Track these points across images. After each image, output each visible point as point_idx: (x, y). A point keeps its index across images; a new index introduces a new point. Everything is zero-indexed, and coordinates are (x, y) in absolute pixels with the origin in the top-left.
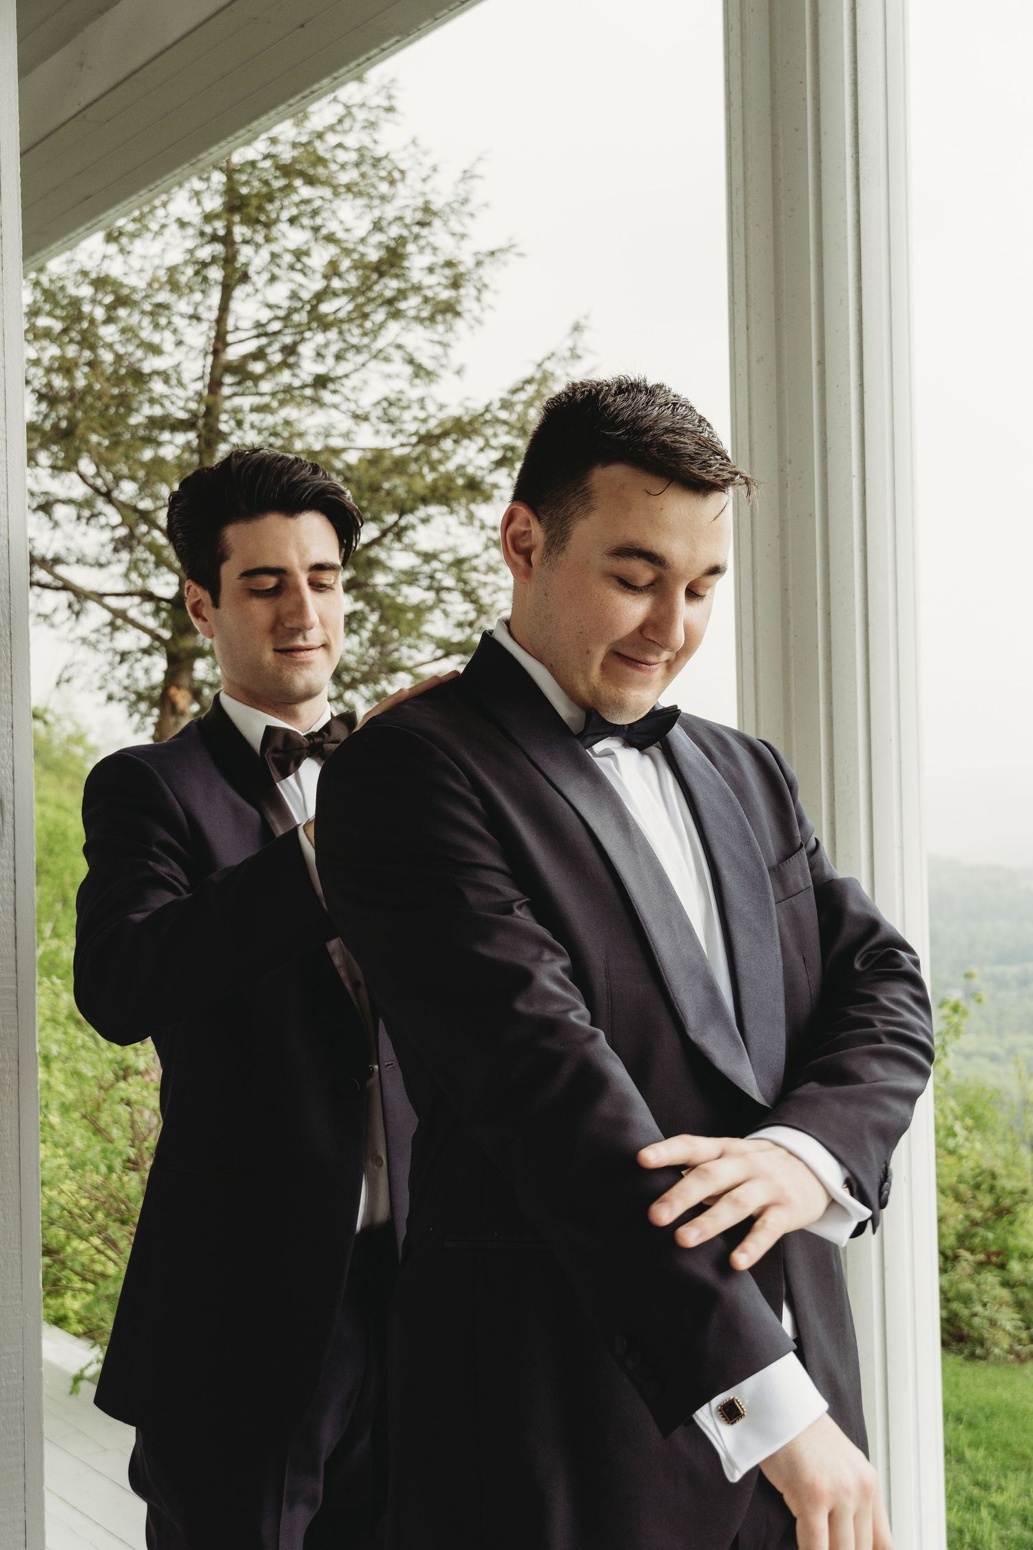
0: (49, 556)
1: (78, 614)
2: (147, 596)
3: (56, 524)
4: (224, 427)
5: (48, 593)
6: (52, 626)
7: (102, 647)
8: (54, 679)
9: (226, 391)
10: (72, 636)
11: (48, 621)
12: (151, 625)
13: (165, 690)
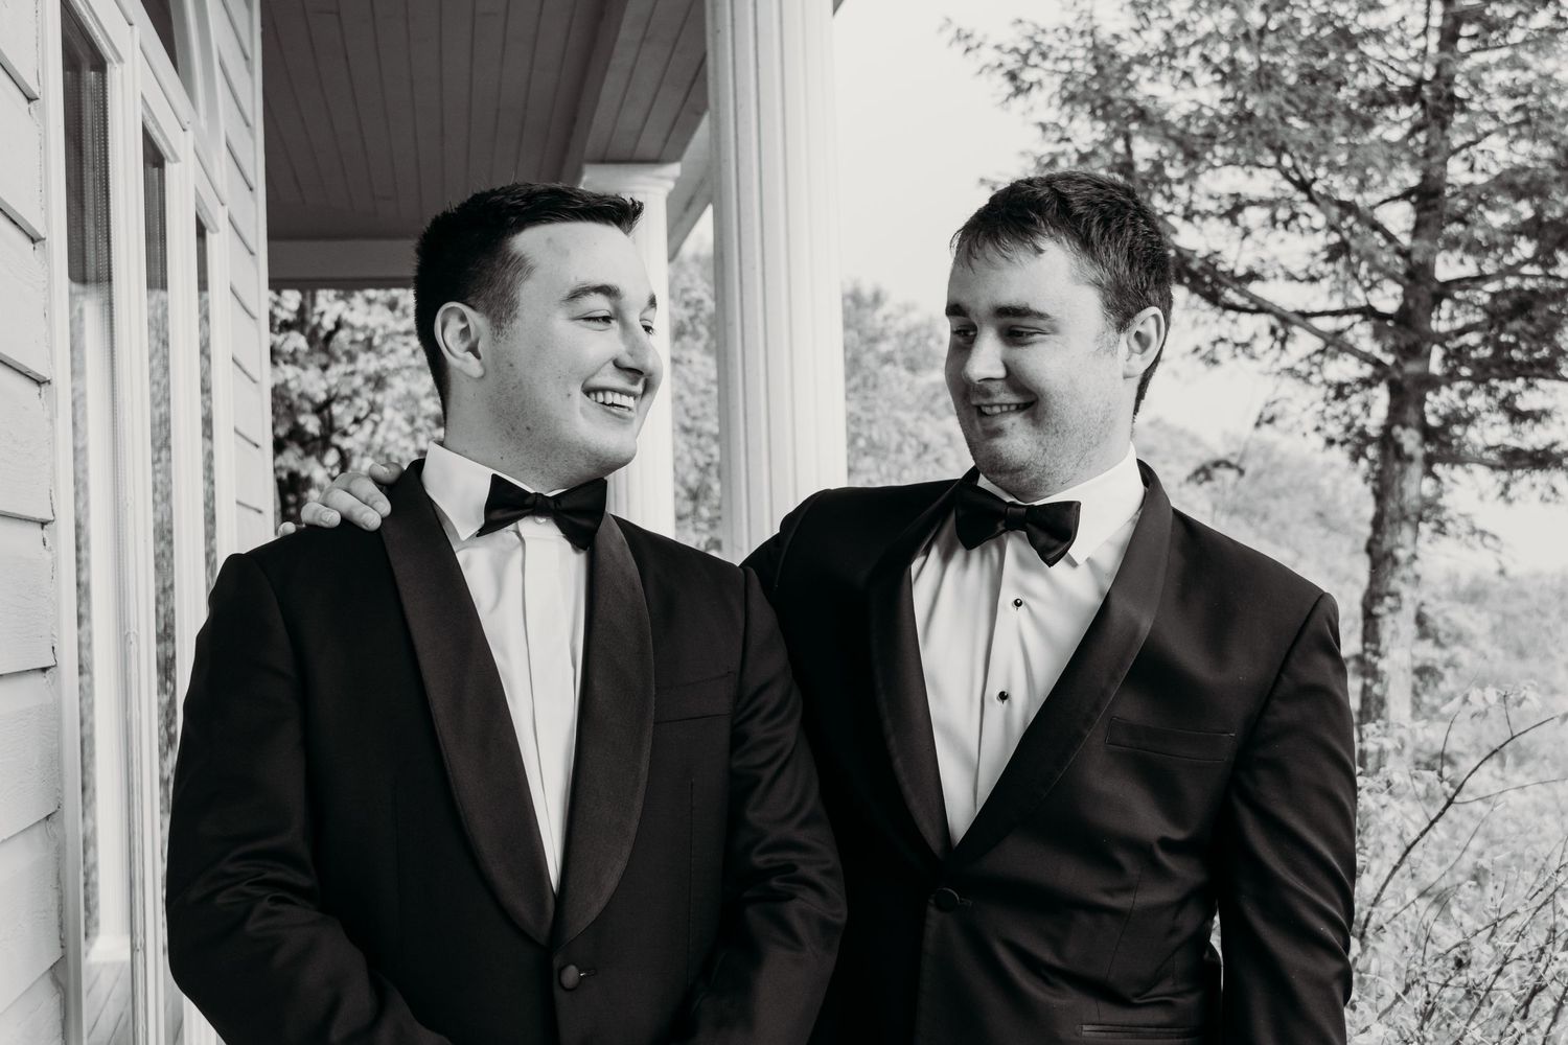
0: (1240, 271)
1: (1283, 341)
2: (1368, 312)
3: (1247, 233)
4: (1459, 92)
5: (1245, 318)
6: (1252, 357)
7: (1315, 379)
8: (1254, 419)
9: (1463, 45)
10: (1276, 368)
11: (1248, 350)
12: (1370, 350)
13: (1386, 429)
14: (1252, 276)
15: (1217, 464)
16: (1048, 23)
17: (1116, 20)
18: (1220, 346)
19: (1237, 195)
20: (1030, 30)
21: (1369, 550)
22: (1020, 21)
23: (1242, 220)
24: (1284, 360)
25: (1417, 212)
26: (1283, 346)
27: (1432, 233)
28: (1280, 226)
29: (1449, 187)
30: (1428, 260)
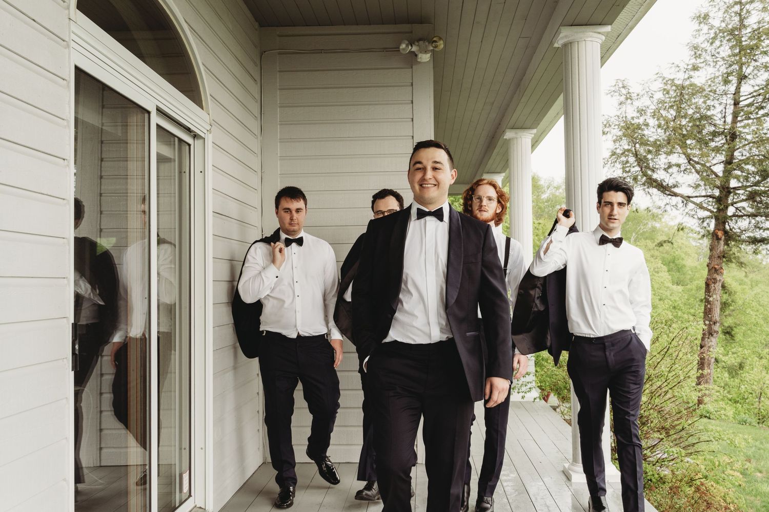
0: (670, 185)
3: (672, 174)
5: (673, 198)
6: (677, 209)
10: (684, 213)
11: (676, 207)
12: (710, 208)
13: (714, 231)
14: (675, 186)
15: (665, 242)
16: (612, 115)
17: (633, 113)
18: (667, 206)
19: (670, 163)
20: (607, 117)
21: (708, 266)
22: (604, 115)
23: (670, 171)
24: (686, 211)
25: (725, 168)
26: (686, 207)
27: (730, 173)
28: (682, 172)
29: (735, 159)
30: (728, 181)
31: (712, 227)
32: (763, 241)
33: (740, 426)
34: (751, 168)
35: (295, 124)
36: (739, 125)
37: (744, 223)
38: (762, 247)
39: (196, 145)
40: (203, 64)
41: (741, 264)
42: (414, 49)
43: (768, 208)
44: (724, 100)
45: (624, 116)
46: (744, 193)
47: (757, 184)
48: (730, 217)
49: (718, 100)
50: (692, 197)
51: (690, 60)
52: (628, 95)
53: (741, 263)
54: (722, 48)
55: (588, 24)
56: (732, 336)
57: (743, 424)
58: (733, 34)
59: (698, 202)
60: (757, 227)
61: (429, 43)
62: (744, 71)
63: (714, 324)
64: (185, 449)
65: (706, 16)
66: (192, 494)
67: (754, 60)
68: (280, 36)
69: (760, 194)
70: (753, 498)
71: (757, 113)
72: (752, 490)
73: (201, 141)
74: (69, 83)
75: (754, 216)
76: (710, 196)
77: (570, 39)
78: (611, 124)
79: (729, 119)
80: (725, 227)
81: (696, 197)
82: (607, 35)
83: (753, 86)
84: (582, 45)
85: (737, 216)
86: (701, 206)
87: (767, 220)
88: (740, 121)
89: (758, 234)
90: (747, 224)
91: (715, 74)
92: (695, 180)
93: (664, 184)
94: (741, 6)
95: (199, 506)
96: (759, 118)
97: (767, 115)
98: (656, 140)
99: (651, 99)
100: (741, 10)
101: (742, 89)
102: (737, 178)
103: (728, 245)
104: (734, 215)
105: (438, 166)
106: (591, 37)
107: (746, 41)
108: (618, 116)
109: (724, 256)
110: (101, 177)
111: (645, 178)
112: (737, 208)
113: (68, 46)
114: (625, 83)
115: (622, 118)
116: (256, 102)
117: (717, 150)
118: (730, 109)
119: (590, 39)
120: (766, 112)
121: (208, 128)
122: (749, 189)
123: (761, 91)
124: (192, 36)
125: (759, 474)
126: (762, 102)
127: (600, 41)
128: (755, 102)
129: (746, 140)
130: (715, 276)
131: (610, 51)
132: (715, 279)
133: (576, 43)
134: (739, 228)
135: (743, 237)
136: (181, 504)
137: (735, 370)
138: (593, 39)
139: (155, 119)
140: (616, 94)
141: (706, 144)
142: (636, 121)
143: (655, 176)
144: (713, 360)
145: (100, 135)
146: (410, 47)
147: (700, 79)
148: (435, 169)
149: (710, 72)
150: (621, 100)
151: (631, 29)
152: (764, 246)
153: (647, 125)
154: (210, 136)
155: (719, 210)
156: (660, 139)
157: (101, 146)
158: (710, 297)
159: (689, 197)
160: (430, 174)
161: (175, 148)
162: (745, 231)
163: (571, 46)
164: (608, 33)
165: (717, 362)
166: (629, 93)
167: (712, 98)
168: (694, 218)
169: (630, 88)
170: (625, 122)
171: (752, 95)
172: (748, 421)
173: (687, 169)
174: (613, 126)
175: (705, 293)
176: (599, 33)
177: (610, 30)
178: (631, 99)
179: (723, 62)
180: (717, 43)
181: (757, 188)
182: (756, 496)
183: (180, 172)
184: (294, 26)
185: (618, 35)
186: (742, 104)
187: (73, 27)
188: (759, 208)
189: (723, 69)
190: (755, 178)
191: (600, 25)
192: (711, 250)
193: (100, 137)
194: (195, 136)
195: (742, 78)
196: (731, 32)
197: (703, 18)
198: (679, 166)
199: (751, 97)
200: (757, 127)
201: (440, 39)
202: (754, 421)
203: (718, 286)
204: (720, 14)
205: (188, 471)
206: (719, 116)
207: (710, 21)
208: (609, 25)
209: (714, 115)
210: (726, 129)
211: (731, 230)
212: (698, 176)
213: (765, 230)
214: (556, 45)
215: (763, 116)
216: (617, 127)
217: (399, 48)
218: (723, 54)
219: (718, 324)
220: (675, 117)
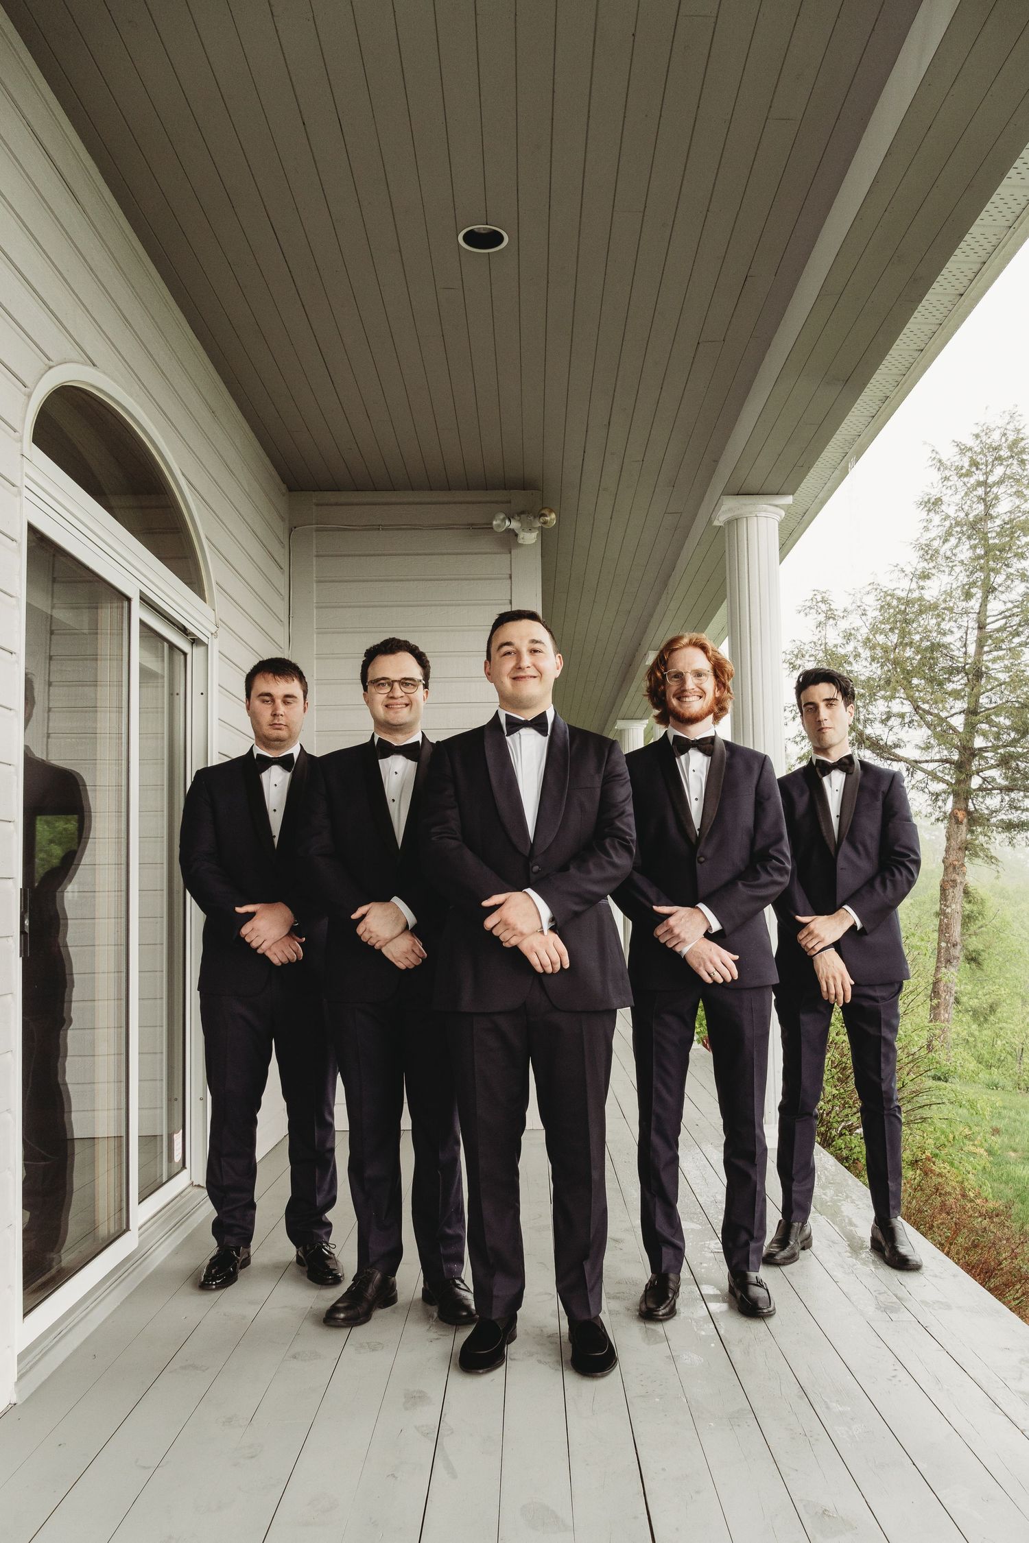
12: (947, 778)
13: (952, 811)
14: (896, 746)
16: (806, 640)
19: (889, 712)
20: (799, 643)
21: (943, 862)
22: (794, 641)
23: (890, 723)
24: (913, 782)
25: (966, 720)
26: (912, 776)
27: (973, 728)
28: (907, 725)
29: (981, 708)
30: (971, 740)
31: (949, 806)
32: (1021, 826)
33: (989, 1091)
34: (1004, 721)
35: (338, 633)
36: (985, 657)
37: (994, 801)
38: (1021, 837)
39: (196, 654)
40: (207, 537)
41: (991, 859)
42: (514, 525)
43: (1027, 779)
44: (964, 621)
45: (824, 642)
46: (994, 756)
47: (1014, 743)
48: (975, 790)
49: (956, 621)
50: (920, 762)
51: (919, 562)
52: (829, 613)
53: (992, 857)
54: (960, 548)
55: (760, 492)
56: (979, 964)
57: (993, 1089)
58: (975, 527)
59: (929, 769)
60: (1013, 807)
61: (535, 517)
62: (992, 580)
63: (954, 946)
64: (176, 1100)
65: (938, 502)
66: (188, 1164)
67: (1006, 565)
68: (317, 505)
69: (1017, 757)
70: (1002, 1187)
71: (1010, 641)
72: (1002, 1175)
73: (201, 649)
74: (20, 545)
75: (1009, 789)
76: (946, 761)
77: (736, 513)
78: (804, 653)
79: (972, 649)
80: (967, 806)
81: (927, 761)
82: (787, 508)
83: (1005, 603)
84: (753, 521)
85: (986, 789)
86: (933, 776)
87: (1026, 796)
88: (987, 652)
89: (1014, 816)
90: (999, 804)
91: (952, 584)
92: (925, 737)
93: (881, 743)
94: (986, 488)
95: (197, 1184)
96: (1014, 648)
97: (1025, 644)
98: (869, 678)
99: (864, 617)
100: (986, 493)
101: (989, 607)
102: (985, 735)
103: (972, 832)
104: (980, 789)
105: (537, 646)
106: (765, 511)
107: (994, 538)
108: (815, 643)
109: (966, 847)
110: (49, 710)
111: (854, 734)
112: (984, 779)
113: (20, 493)
114: (826, 596)
115: (821, 645)
116: (283, 599)
117: (956, 695)
118: (973, 636)
119: (763, 514)
120: (1024, 639)
121: (213, 629)
122: (1001, 751)
123: (1016, 610)
124: (191, 496)
125: (1013, 1154)
126: (1019, 625)
127: (778, 518)
128: (1008, 625)
129: (996, 679)
130: (954, 876)
131: (795, 535)
132: (954, 881)
133: (745, 519)
134: (988, 808)
135: (993, 820)
136: (170, 1178)
137: (982, 1015)
138: (769, 515)
139: (138, 612)
140: (812, 611)
141: (941, 684)
142: (842, 651)
143: (869, 731)
144: (952, 1000)
145: (48, 647)
146: (507, 523)
147: (933, 590)
148: (534, 651)
149: (944, 583)
150: (819, 620)
151: (823, 503)
152: (1023, 834)
153: (857, 656)
154: (216, 641)
155: (958, 782)
156: (874, 676)
157: (49, 663)
158: (948, 907)
159: (916, 762)
160: (527, 660)
161: (163, 661)
162: (996, 812)
163: (737, 523)
164: (789, 506)
165: (958, 1003)
166: (831, 610)
167: (947, 618)
168: (924, 792)
169: (831, 602)
170: (826, 651)
171: (1003, 615)
172: (1001, 1084)
173: (913, 720)
174: (807, 657)
175: (940, 901)
176: (776, 506)
177: (791, 503)
178: (834, 619)
179: (962, 568)
180: (953, 541)
181: (1012, 749)
182: (1006, 1183)
183: (171, 694)
184: (339, 491)
185: (804, 511)
186: (989, 628)
187: (28, 469)
188: (1015, 780)
189: (963, 579)
190: (1009, 734)
191: (777, 494)
192: (948, 839)
193: (48, 651)
194: (195, 641)
195: (989, 590)
196: (973, 525)
197: (933, 504)
198: (902, 716)
199: (1002, 618)
200: (1011, 661)
201: (551, 511)
202: (1009, 1085)
203: (959, 892)
204: (957, 498)
205: (181, 1131)
206: (959, 644)
207: (943, 507)
208: (790, 494)
209: (951, 643)
210: (967, 664)
211: (976, 810)
212: (930, 731)
213: (1023, 810)
214: (716, 523)
215: (1021, 645)
216: (812, 658)
217: (491, 524)
218: (961, 557)
219: (959, 947)
220: (896, 645)
